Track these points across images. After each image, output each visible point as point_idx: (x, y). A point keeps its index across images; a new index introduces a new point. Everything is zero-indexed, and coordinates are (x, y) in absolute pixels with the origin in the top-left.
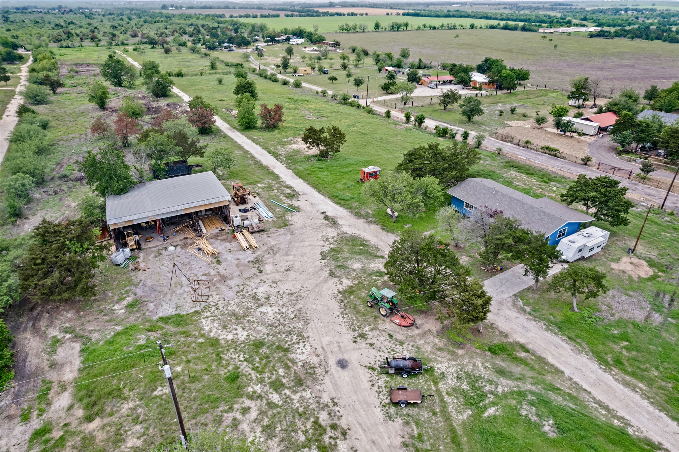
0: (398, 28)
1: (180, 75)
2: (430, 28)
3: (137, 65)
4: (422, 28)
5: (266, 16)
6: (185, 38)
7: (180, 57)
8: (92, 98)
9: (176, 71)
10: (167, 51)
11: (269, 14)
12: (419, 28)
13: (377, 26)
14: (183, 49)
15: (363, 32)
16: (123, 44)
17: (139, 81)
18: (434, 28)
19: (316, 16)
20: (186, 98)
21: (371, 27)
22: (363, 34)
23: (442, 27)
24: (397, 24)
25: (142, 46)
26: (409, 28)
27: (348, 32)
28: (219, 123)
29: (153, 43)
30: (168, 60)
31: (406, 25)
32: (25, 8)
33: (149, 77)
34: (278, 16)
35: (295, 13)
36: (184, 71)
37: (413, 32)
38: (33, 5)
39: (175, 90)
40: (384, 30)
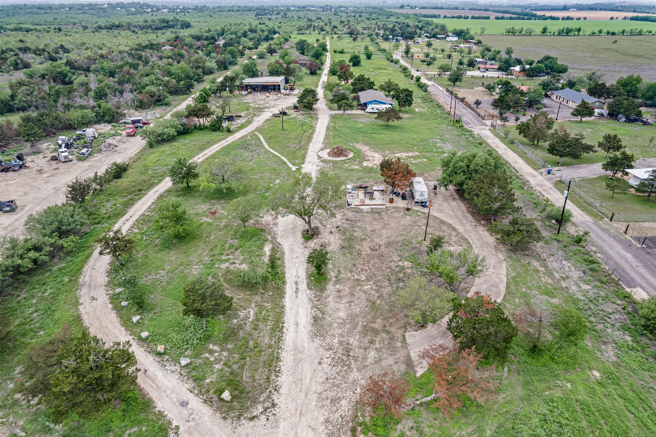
0: (567, 33)
2: (608, 33)
4: (597, 33)
10: (355, 40)
11: (480, 16)
12: (593, 34)
13: (544, 31)
14: (367, 39)
15: (530, 35)
18: (614, 33)
19: (527, 19)
21: (538, 31)
22: (529, 37)
23: (623, 32)
24: (567, 29)
26: (581, 33)
27: (514, 35)
31: (579, 31)
32: (304, 7)
34: (488, 18)
35: (533, 18)
37: (586, 37)
38: (310, 4)
40: (552, 34)
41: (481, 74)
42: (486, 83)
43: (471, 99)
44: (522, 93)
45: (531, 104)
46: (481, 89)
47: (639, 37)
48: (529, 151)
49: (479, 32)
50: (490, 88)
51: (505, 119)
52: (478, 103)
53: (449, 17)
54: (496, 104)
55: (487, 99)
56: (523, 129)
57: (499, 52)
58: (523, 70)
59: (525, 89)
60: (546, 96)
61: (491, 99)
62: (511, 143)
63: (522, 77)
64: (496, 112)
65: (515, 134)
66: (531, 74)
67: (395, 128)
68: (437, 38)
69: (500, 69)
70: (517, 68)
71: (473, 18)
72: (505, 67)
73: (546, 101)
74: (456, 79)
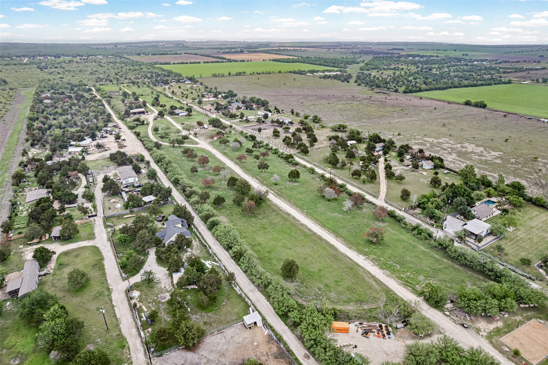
1: (142, 95)
2: (257, 73)
3: (130, 93)
5: (193, 63)
6: (146, 80)
7: (143, 89)
8: (121, 101)
9: (141, 94)
10: (139, 87)
12: (251, 74)
13: (230, 74)
14: (145, 86)
16: (122, 83)
17: (131, 97)
18: (259, 74)
19: (221, 62)
20: (142, 100)
21: (227, 74)
23: (263, 72)
24: (240, 73)
25: (130, 84)
27: (215, 77)
28: (148, 105)
29: (134, 83)
30: (139, 90)
31: (245, 73)
33: (133, 96)
35: (224, 61)
36: (143, 94)
37: (248, 76)
39: (140, 99)
40: (233, 75)
41: (208, 100)
42: (211, 103)
43: (208, 109)
44: (222, 105)
45: (225, 108)
46: (209, 105)
47: (269, 75)
48: (227, 119)
49: (199, 76)
50: (213, 105)
51: (219, 113)
52: (210, 110)
53: (176, 64)
54: (216, 109)
55: (213, 108)
56: (223, 114)
57: (212, 89)
58: (222, 97)
59: (223, 104)
60: (230, 105)
61: (214, 108)
62: (221, 117)
63: (222, 99)
64: (216, 111)
65: (222, 115)
66: (225, 98)
67: (191, 118)
68: (180, 82)
69: (214, 97)
70: (220, 96)
71: (191, 63)
72: (216, 96)
73: (229, 107)
74: (200, 103)
